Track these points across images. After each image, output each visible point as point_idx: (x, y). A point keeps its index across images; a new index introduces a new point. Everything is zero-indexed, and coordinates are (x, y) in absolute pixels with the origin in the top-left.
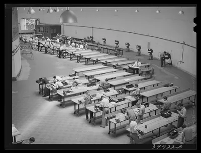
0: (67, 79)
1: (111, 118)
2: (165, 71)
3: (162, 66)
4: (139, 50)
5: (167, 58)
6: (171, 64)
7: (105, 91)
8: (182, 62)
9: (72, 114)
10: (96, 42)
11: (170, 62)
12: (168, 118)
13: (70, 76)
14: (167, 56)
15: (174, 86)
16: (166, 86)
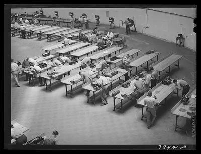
0: (42, 59)
1: (116, 94)
2: (133, 39)
3: (127, 34)
4: (98, 20)
5: (131, 25)
6: (135, 30)
7: (91, 67)
8: (147, 27)
9: (63, 96)
10: (47, 16)
11: (134, 29)
12: (170, 85)
13: (43, 56)
14: (130, 23)
15: (155, 52)
16: (148, 53)
